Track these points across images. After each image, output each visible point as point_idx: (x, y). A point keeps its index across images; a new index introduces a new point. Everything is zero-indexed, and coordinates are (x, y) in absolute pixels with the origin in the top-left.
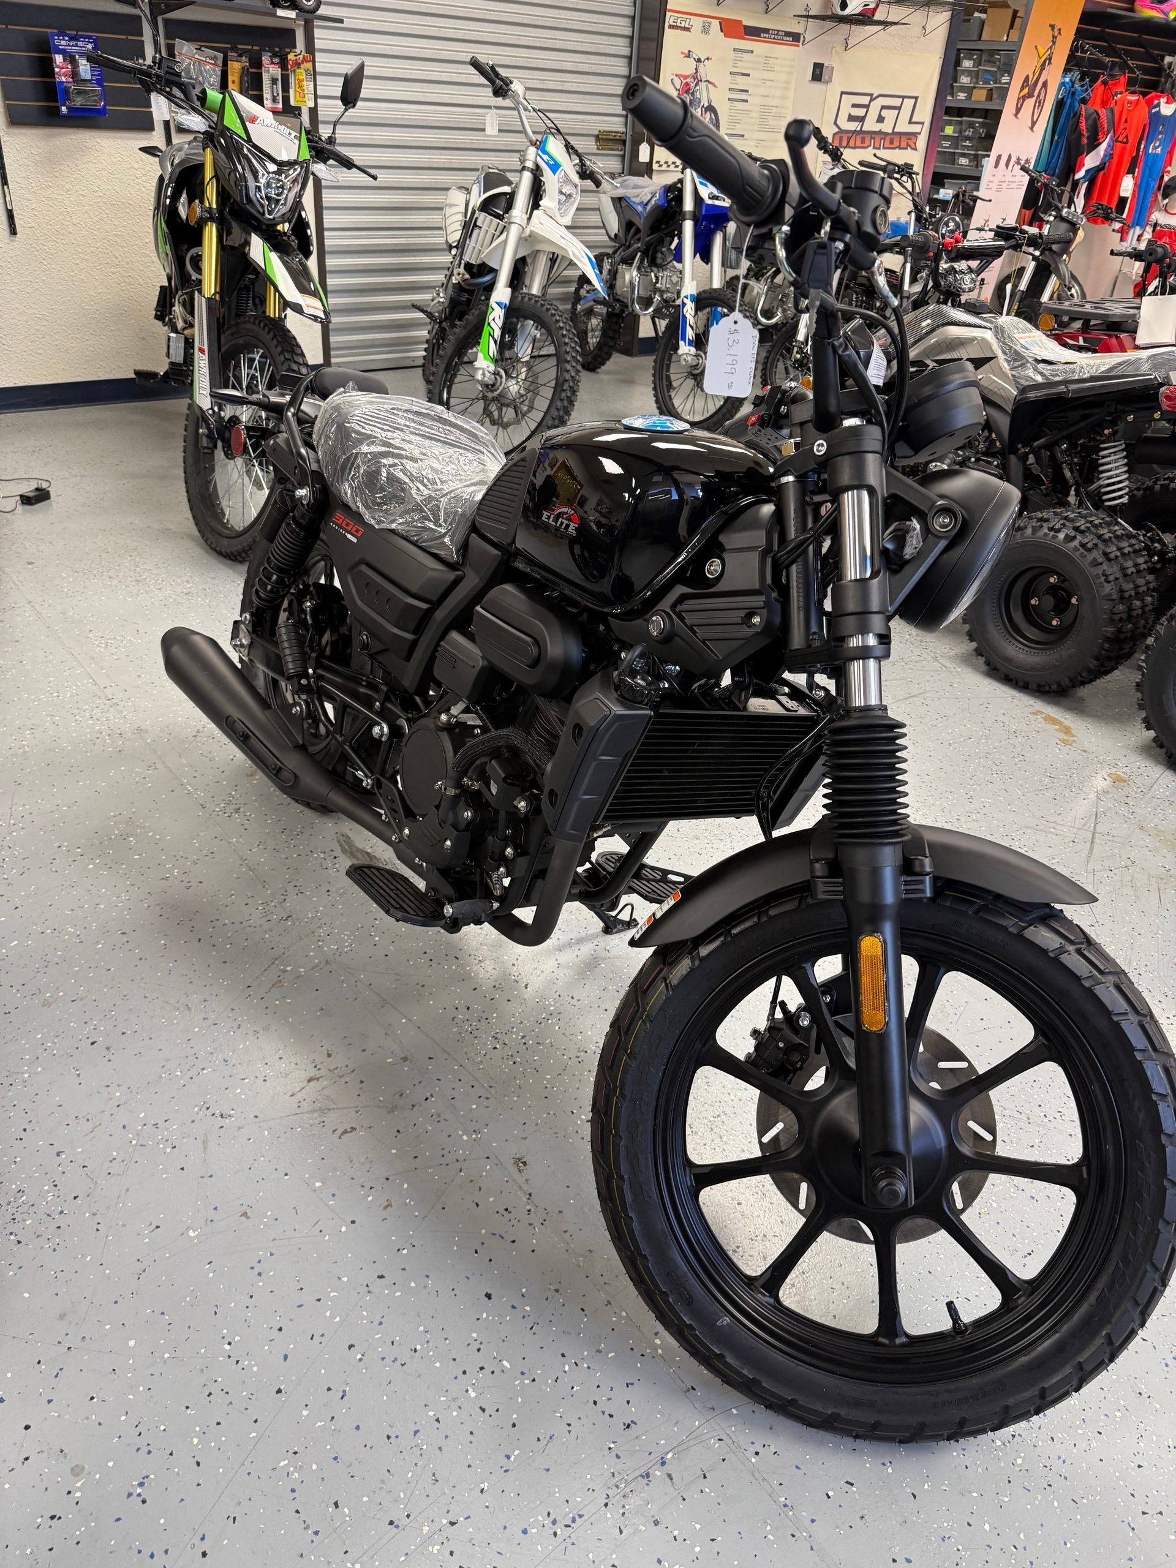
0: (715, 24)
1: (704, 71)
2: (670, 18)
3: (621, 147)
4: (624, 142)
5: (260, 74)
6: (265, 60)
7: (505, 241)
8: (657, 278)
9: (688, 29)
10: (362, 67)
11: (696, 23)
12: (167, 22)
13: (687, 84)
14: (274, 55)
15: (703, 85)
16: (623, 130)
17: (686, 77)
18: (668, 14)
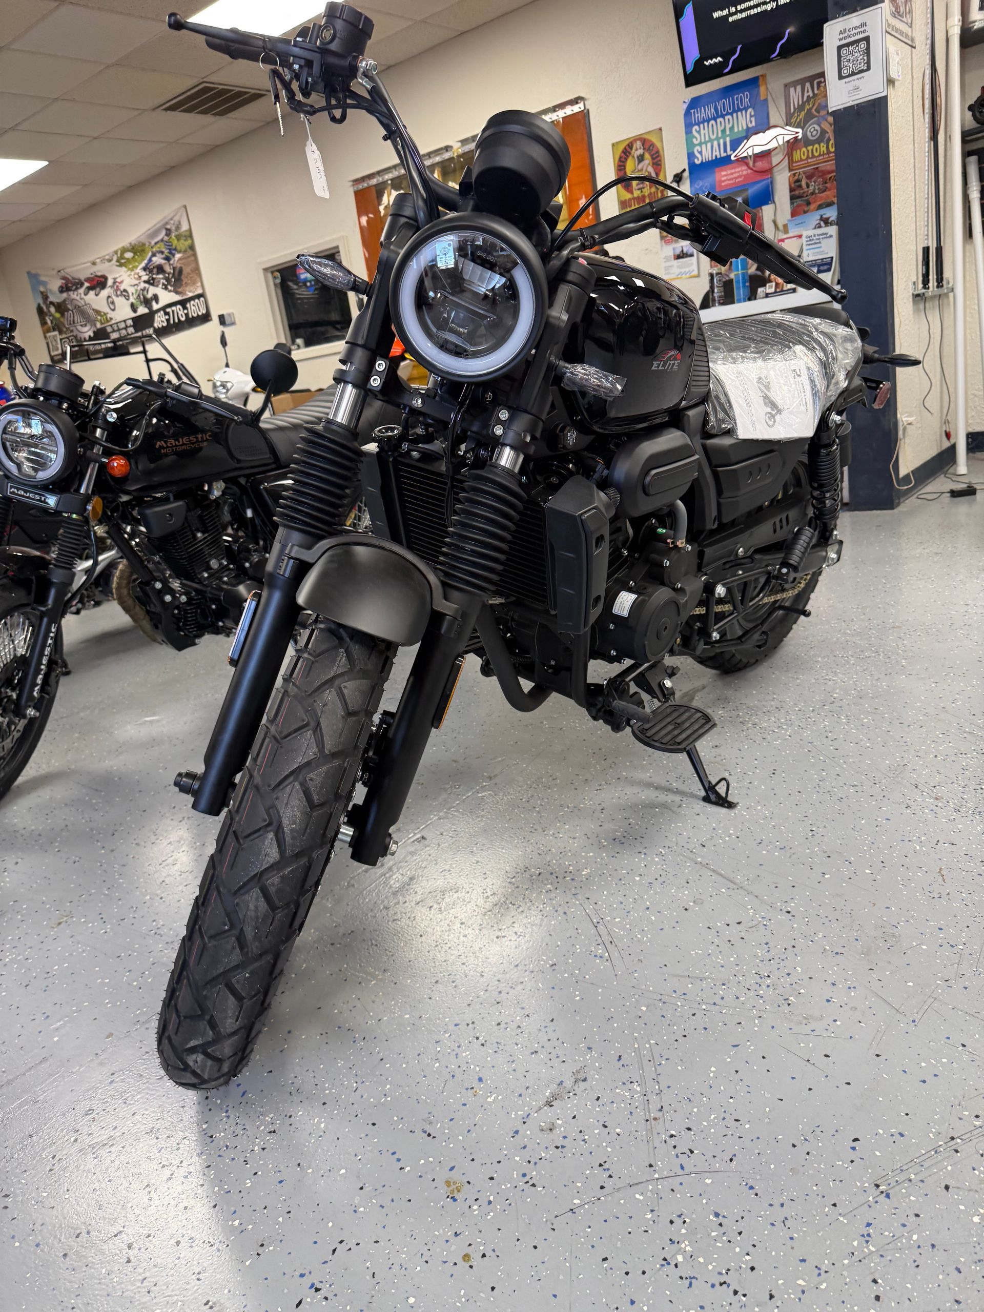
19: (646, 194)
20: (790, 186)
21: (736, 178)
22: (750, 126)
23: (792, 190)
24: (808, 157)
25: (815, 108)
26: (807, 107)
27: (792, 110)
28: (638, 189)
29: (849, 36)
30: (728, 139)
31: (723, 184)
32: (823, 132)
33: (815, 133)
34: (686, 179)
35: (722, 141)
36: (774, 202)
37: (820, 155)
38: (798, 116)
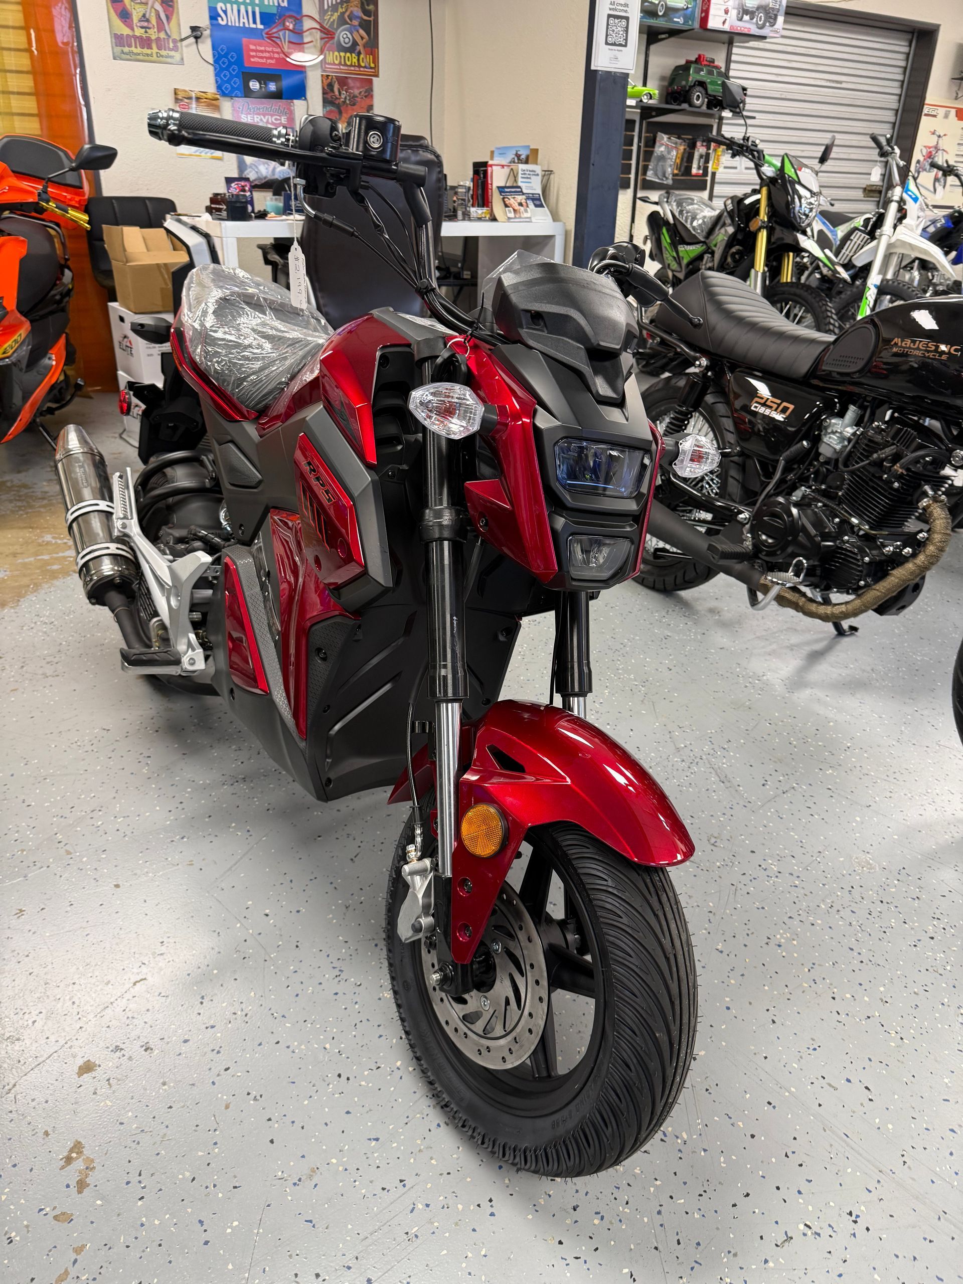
0: (953, 112)
1: (943, 144)
2: (925, 111)
3: (878, 195)
4: (880, 192)
5: (693, 153)
6: (699, 144)
7: (876, 248)
8: (933, 276)
9: (935, 116)
10: (834, 139)
11: (941, 112)
12: (649, 124)
13: (930, 152)
14: (703, 141)
15: (940, 152)
16: (881, 184)
17: (930, 148)
18: (925, 106)
19: (153, 37)
20: (323, 89)
21: (267, 58)
22: (282, 5)
23: (324, 93)
24: (340, 64)
25: (347, 13)
26: (340, 10)
27: (326, 7)
28: (142, 27)
29: (616, 10)
30: (257, 10)
31: (252, 60)
32: (355, 43)
33: (347, 40)
34: (206, 37)
35: (250, 9)
36: (306, 99)
37: (351, 66)
38: (332, 15)
